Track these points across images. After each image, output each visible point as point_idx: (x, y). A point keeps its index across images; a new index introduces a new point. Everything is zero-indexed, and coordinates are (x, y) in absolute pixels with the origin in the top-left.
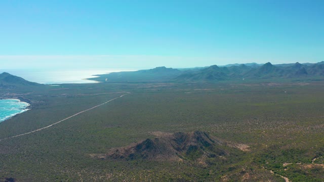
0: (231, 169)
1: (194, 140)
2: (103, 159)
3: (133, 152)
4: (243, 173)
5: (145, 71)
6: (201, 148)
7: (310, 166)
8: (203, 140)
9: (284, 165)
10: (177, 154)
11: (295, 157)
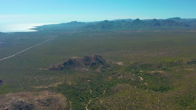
0: (113, 74)
1: (94, 60)
2: (46, 70)
3: (62, 66)
4: (119, 75)
5: (64, 24)
6: (98, 64)
7: (153, 72)
8: (99, 59)
9: (141, 71)
10: (85, 67)
11: (147, 68)
